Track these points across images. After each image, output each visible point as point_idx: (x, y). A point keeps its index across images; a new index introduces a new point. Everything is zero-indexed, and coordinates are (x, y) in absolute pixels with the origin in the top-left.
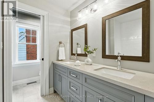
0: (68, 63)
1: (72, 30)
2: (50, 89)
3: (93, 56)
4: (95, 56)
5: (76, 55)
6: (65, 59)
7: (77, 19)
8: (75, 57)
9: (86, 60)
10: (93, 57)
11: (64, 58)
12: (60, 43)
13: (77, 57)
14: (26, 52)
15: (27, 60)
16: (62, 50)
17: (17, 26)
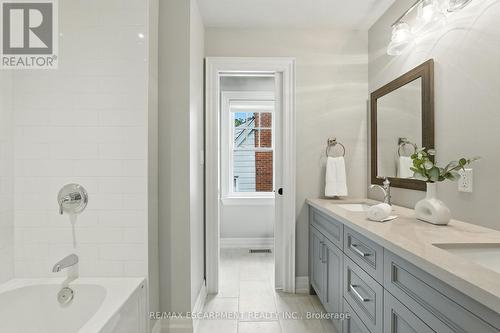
0: (359, 208)
1: (375, 96)
2: (299, 278)
3: (460, 189)
4: (469, 189)
5: (388, 182)
6: (345, 194)
7: (389, 54)
8: (383, 190)
9: (419, 204)
10: (462, 193)
11: (343, 192)
12: (332, 143)
13: (389, 192)
14: (254, 169)
15: (257, 190)
16: (336, 165)
17: (232, 110)
